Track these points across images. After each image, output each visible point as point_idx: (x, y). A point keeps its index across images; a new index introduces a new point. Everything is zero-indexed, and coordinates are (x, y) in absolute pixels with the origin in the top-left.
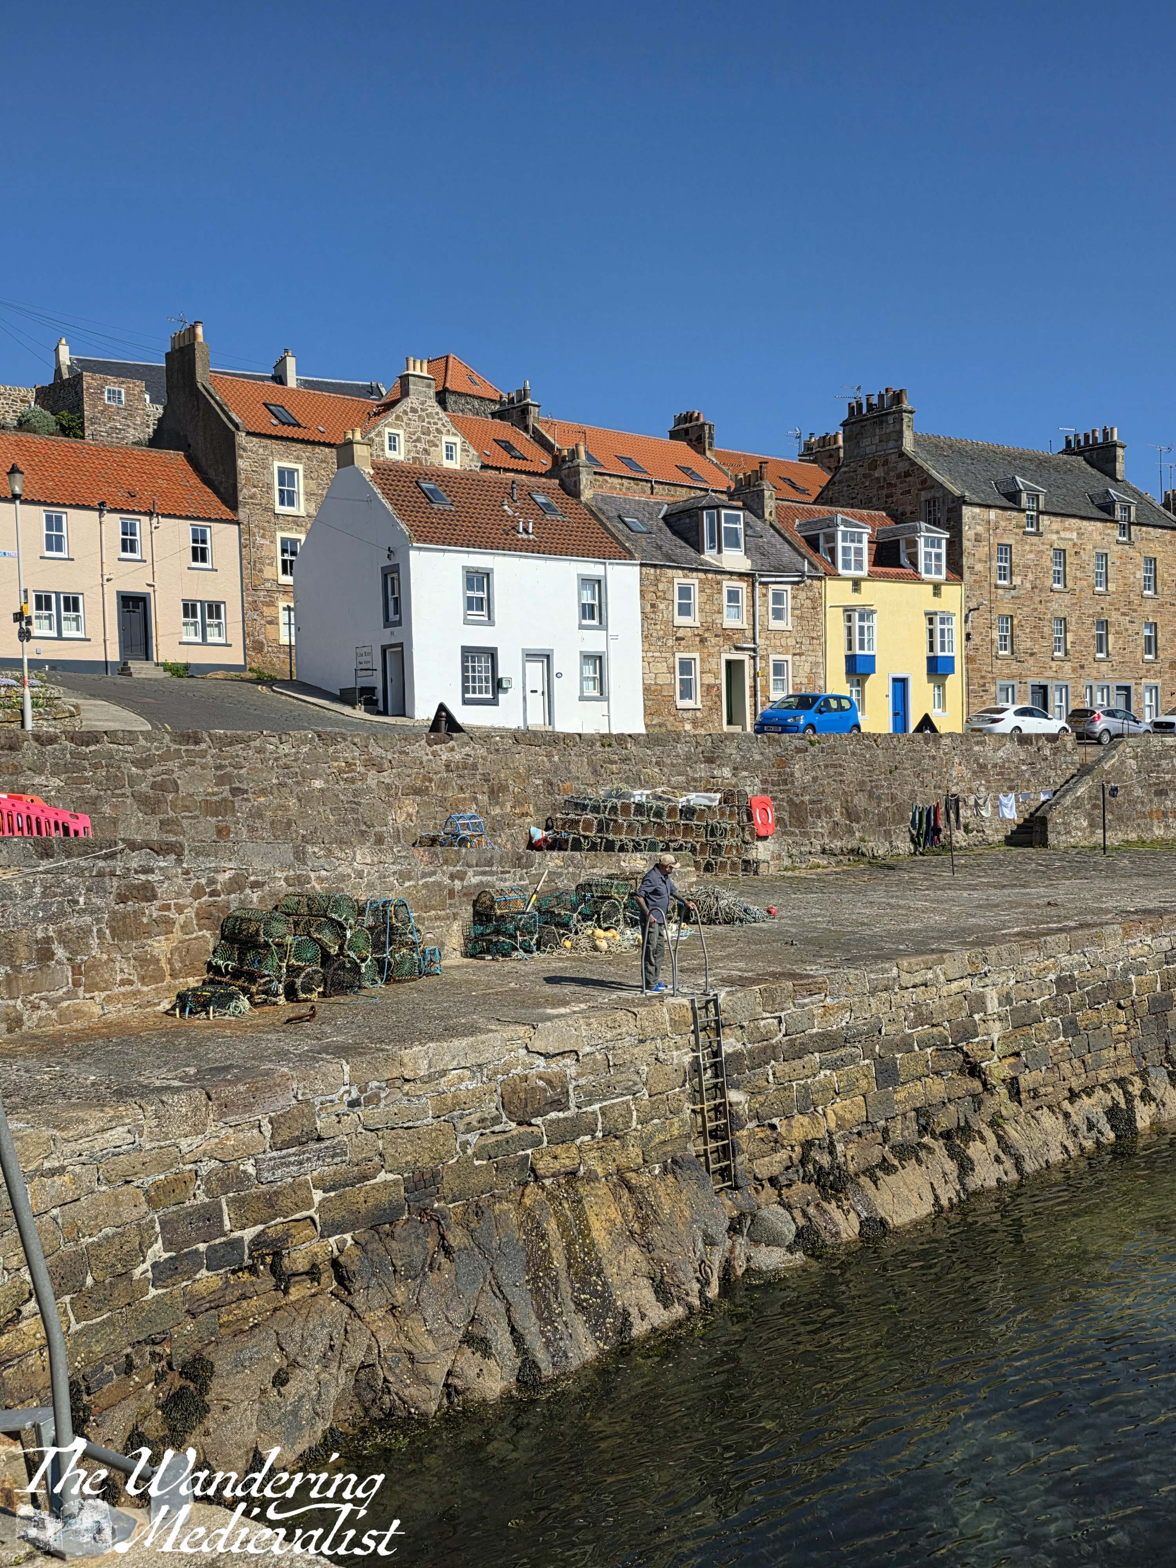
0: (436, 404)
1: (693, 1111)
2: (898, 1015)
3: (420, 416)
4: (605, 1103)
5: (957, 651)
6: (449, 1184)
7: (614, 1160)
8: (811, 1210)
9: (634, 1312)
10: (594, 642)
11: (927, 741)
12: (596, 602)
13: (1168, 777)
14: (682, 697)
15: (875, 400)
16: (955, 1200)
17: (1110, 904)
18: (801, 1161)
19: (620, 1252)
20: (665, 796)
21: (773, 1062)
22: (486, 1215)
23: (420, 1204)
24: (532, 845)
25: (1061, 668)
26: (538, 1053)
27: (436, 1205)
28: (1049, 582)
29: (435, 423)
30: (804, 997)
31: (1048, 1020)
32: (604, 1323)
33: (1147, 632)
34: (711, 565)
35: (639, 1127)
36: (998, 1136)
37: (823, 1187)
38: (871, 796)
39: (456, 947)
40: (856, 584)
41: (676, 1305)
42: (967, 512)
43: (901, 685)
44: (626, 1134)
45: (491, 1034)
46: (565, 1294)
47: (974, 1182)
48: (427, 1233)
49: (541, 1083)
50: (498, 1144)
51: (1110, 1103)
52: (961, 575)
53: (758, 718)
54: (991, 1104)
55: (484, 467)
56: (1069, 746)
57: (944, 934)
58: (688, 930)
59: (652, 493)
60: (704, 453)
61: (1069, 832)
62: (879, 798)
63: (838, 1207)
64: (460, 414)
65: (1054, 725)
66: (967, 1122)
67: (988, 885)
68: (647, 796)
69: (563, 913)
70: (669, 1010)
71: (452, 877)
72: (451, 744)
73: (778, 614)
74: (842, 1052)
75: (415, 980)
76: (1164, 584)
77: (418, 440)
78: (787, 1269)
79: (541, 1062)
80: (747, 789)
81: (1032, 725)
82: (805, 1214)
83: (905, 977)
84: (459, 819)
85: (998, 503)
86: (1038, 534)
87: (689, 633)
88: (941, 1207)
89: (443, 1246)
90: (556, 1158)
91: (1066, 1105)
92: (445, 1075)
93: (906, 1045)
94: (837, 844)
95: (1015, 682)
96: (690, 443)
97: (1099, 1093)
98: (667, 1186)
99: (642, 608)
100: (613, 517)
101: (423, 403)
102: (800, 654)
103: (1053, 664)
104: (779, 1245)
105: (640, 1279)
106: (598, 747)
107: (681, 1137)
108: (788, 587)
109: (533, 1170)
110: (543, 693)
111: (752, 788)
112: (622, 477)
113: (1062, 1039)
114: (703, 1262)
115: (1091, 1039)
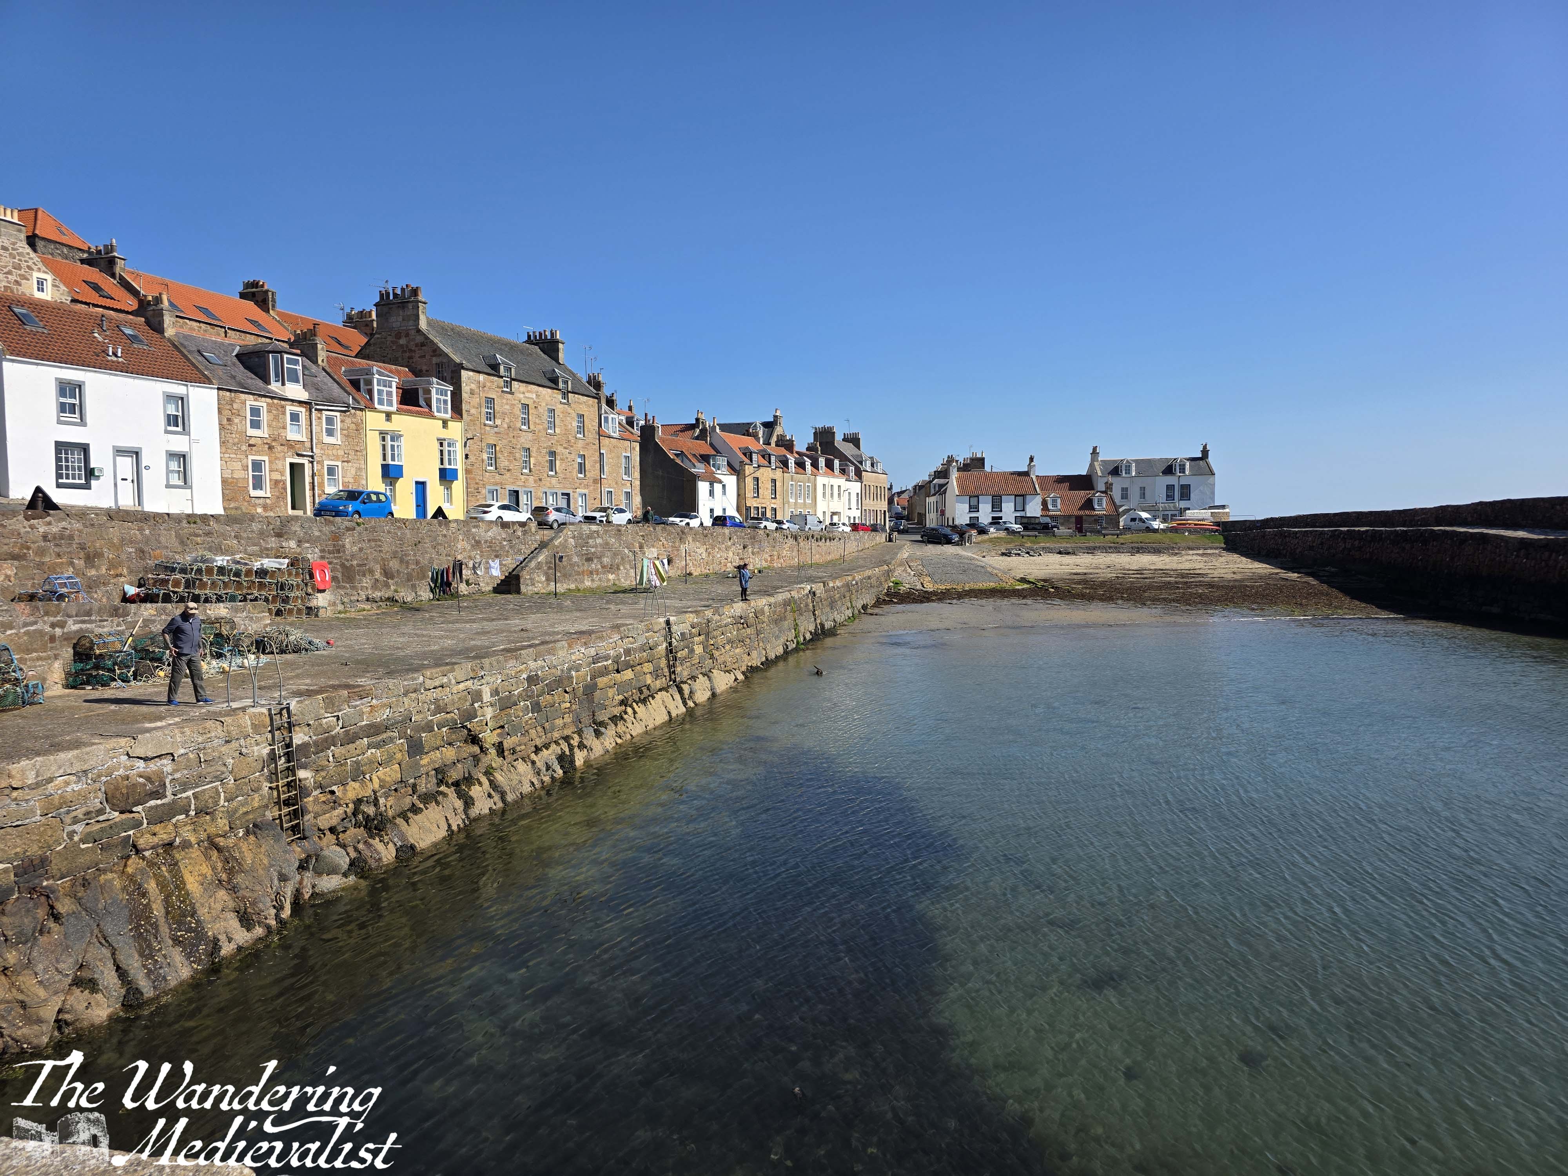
0: (27, 246)
1: (270, 788)
2: (423, 708)
3: (10, 254)
4: (197, 790)
5: (459, 465)
6: (55, 866)
7: (205, 830)
8: (361, 846)
9: (222, 938)
10: (179, 443)
11: (440, 524)
12: (180, 414)
13: (593, 550)
14: (254, 488)
15: (399, 292)
16: (462, 826)
17: (559, 628)
18: (353, 814)
19: (211, 897)
20: (243, 561)
21: (332, 748)
22: (92, 885)
23: (31, 885)
24: (126, 599)
25: (527, 480)
26: (138, 757)
27: (45, 883)
28: (519, 424)
29: (26, 261)
30: (356, 701)
31: (522, 704)
32: (198, 950)
33: (579, 460)
34: (276, 393)
35: (226, 804)
36: (490, 780)
37: (370, 829)
38: (402, 561)
39: (57, 681)
40: (388, 416)
41: (257, 927)
42: (464, 373)
43: (421, 486)
44: (215, 810)
45: (95, 747)
46: (163, 934)
47: (474, 812)
48: (36, 906)
49: (141, 780)
50: (102, 830)
51: (560, 752)
52: (461, 415)
53: (316, 506)
54: (485, 760)
55: (74, 301)
56: (533, 530)
57: (454, 653)
58: (264, 659)
59: (226, 336)
60: (268, 312)
61: (534, 584)
62: (407, 562)
63: (381, 841)
64: (50, 256)
65: (523, 516)
66: (469, 773)
67: (483, 619)
68: (228, 561)
69: (157, 650)
70: (250, 718)
71: (53, 625)
72: (48, 519)
73: (330, 433)
74: (384, 736)
75: (19, 709)
76: (589, 431)
77: (9, 273)
78: (343, 889)
79: (141, 764)
80: (309, 556)
81: (509, 516)
82: (356, 849)
83: (428, 682)
84: (56, 579)
85: (485, 371)
86: (511, 393)
87: (259, 441)
88: (453, 831)
89: (53, 915)
90: (155, 834)
91: (533, 756)
92: (52, 782)
93: (429, 728)
94: (377, 594)
95: (498, 488)
96: (256, 303)
97: (553, 746)
98: (249, 844)
99: (220, 421)
100: (193, 351)
101: (14, 244)
102: (348, 462)
103: (522, 477)
104: (337, 874)
105: (228, 913)
106: (184, 524)
107: (260, 807)
108: (338, 414)
109: (134, 846)
110: (133, 481)
111: (313, 555)
112: (199, 322)
113: (530, 715)
114: (278, 893)
115: (549, 714)
